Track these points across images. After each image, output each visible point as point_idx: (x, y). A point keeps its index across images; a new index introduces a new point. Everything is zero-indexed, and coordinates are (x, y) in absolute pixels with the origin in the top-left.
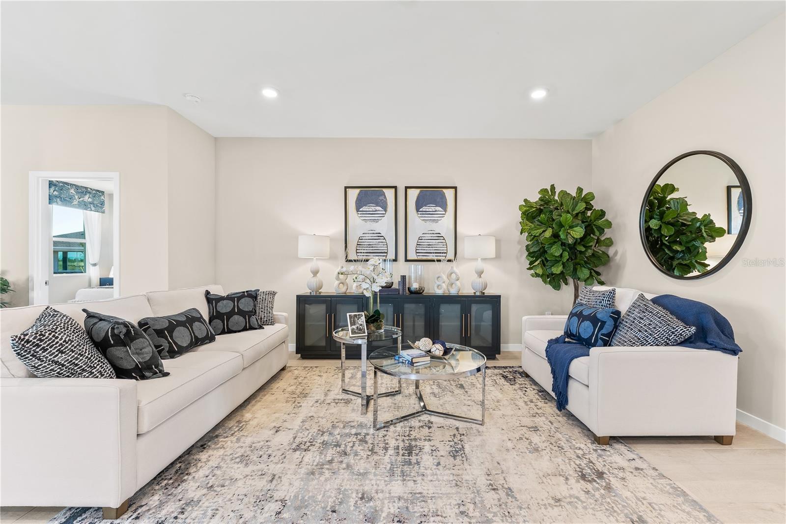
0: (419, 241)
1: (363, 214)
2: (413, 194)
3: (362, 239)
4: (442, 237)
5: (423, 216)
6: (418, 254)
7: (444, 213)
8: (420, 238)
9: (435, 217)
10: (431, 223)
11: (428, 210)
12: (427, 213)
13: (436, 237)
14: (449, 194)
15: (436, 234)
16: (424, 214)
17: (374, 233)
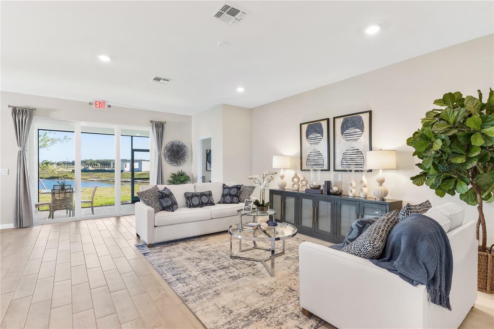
0: (344, 156)
1: (310, 140)
2: (339, 122)
3: (310, 156)
4: (360, 152)
5: (346, 137)
6: (343, 166)
7: (361, 133)
8: (344, 154)
9: (355, 137)
10: (351, 142)
11: (349, 132)
12: (349, 134)
13: (356, 152)
14: (365, 118)
15: (356, 150)
16: (347, 136)
17: (316, 152)
